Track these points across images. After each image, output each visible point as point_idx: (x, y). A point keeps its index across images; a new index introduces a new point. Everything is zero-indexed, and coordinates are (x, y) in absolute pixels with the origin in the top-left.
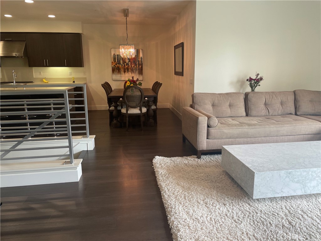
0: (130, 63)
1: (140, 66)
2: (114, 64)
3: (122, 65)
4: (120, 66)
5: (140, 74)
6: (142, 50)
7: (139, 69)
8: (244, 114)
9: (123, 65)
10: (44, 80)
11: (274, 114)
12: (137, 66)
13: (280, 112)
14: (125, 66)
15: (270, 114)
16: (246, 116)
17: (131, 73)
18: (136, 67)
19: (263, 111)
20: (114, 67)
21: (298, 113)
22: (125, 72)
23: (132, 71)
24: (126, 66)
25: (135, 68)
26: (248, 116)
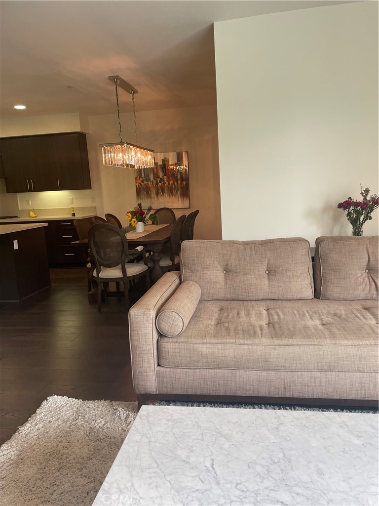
0: (165, 177)
1: (184, 183)
2: (139, 182)
3: (153, 183)
4: (150, 183)
5: (184, 198)
6: (187, 153)
7: (181, 188)
8: (309, 293)
9: (155, 182)
10: (32, 214)
12: (179, 182)
14: (157, 184)
17: (169, 196)
18: (177, 184)
20: (139, 186)
22: (157, 194)
23: (171, 192)
24: (160, 184)
25: (175, 186)
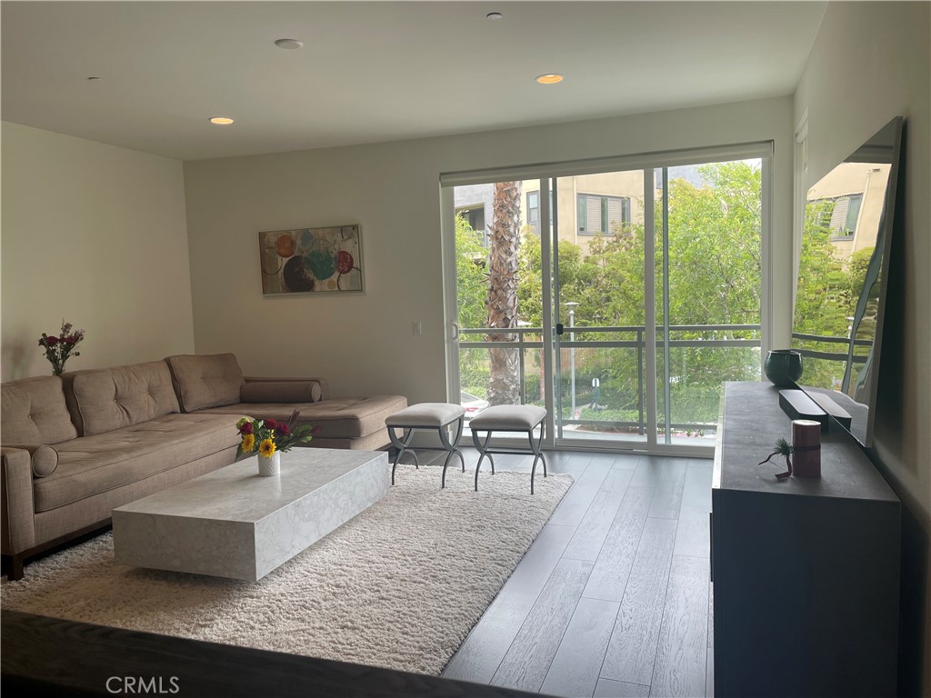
8: (73, 432)
11: (141, 420)
13: (152, 412)
15: (134, 420)
16: (78, 437)
19: (117, 417)
21: (187, 409)
26: (82, 436)
